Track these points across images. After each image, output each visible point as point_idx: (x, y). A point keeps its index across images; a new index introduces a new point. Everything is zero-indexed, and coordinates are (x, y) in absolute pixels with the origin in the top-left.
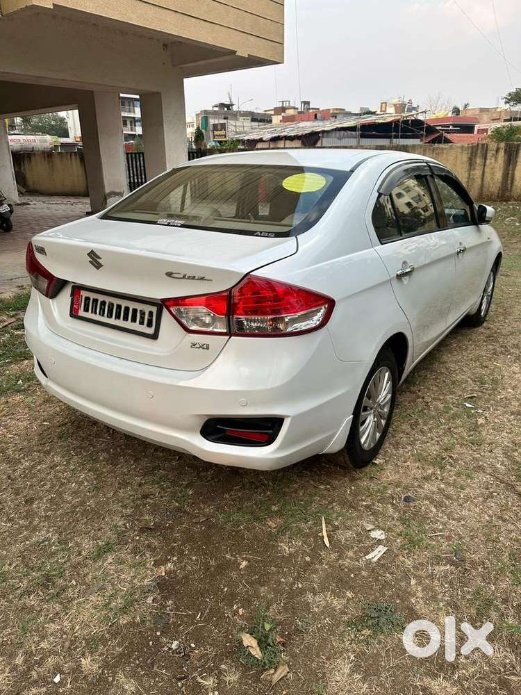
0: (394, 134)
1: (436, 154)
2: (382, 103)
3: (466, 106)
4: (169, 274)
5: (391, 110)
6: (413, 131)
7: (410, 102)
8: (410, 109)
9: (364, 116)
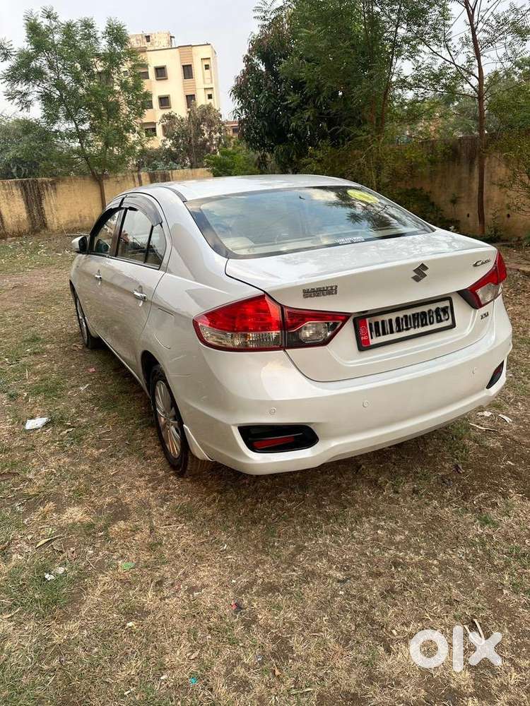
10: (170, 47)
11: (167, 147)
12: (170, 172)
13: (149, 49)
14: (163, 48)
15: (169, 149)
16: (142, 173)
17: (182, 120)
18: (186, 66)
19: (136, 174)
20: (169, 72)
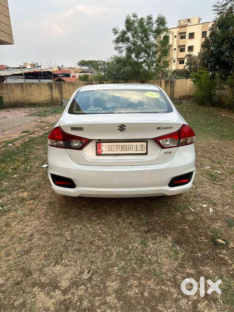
0: (40, 77)
1: (74, 86)
2: (24, 63)
3: (62, 66)
4: (158, 128)
5: (29, 67)
6: (48, 76)
7: (37, 63)
8: (38, 67)
9: (23, 69)
10: (198, 24)
11: (186, 69)
12: (175, 80)
13: (188, 25)
14: (195, 24)
15: (187, 70)
16: (162, 80)
17: (195, 57)
18: (204, 32)
19: (159, 81)
20: (195, 35)
